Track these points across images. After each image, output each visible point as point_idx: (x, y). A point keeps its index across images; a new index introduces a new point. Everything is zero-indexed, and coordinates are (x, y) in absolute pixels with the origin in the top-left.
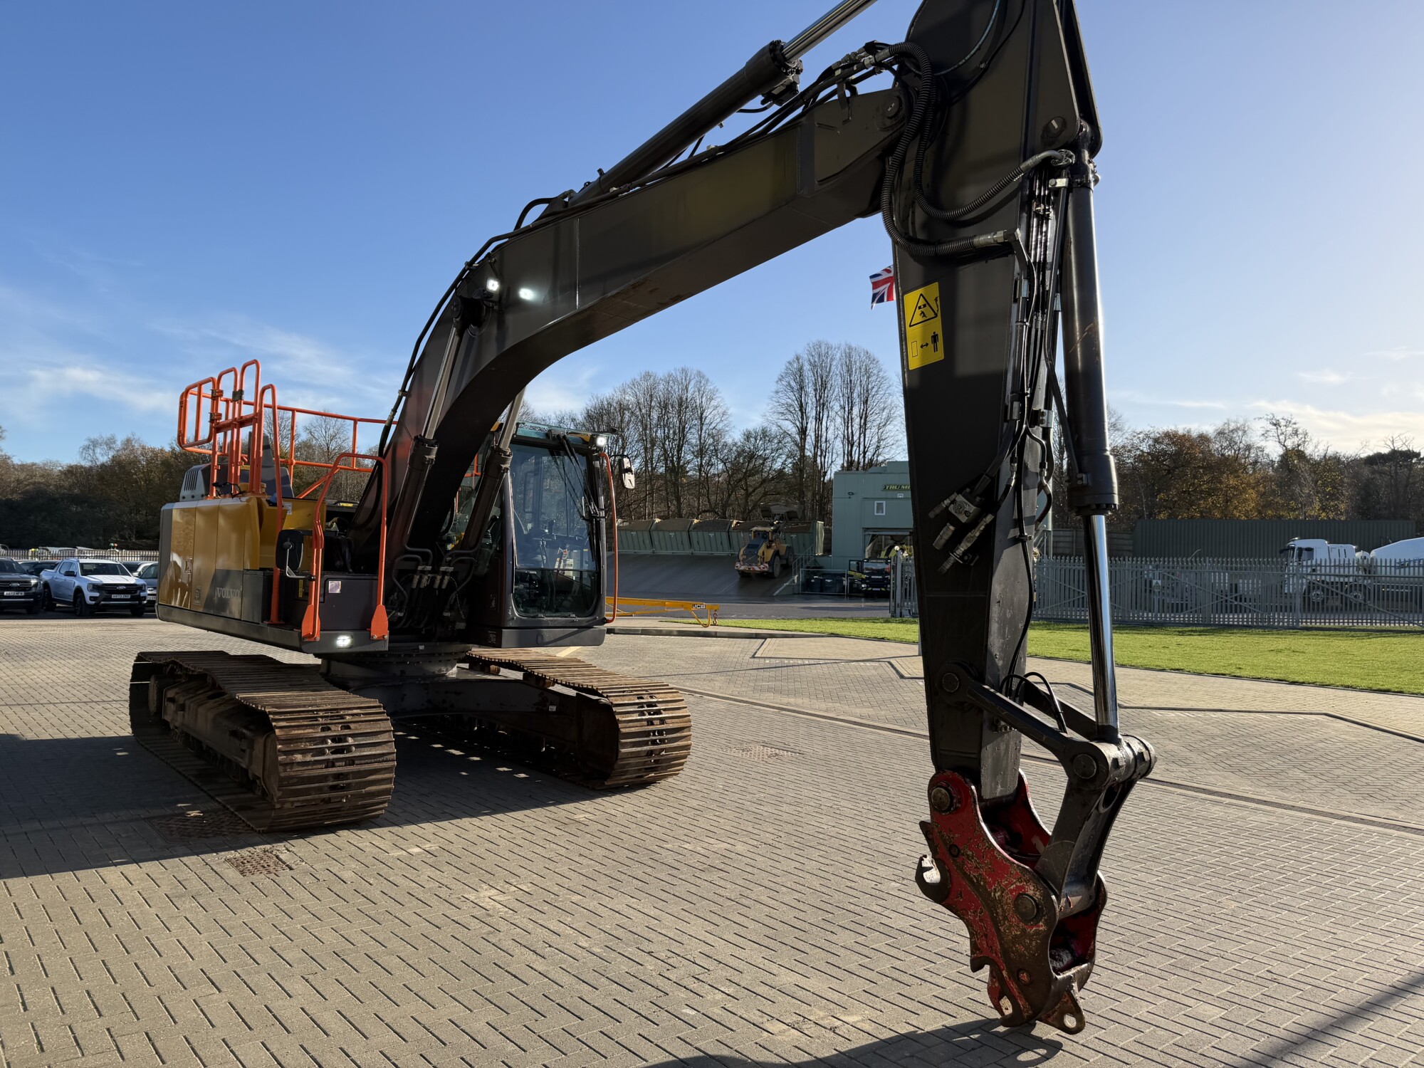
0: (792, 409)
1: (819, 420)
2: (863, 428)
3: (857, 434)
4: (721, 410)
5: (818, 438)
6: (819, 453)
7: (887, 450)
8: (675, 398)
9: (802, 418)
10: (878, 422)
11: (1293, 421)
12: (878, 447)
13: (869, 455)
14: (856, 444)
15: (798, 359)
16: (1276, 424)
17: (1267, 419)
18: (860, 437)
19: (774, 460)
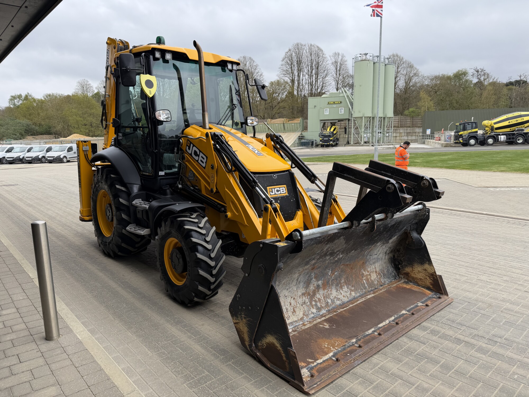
0: (288, 72)
1: (299, 76)
2: (317, 79)
4: (260, 74)
5: (299, 84)
6: (299, 90)
7: (326, 88)
9: (292, 76)
10: (322, 76)
11: (484, 70)
12: (322, 87)
13: (319, 91)
14: (314, 86)
15: (290, 50)
16: (478, 71)
17: (474, 69)
18: (315, 83)
19: (283, 94)
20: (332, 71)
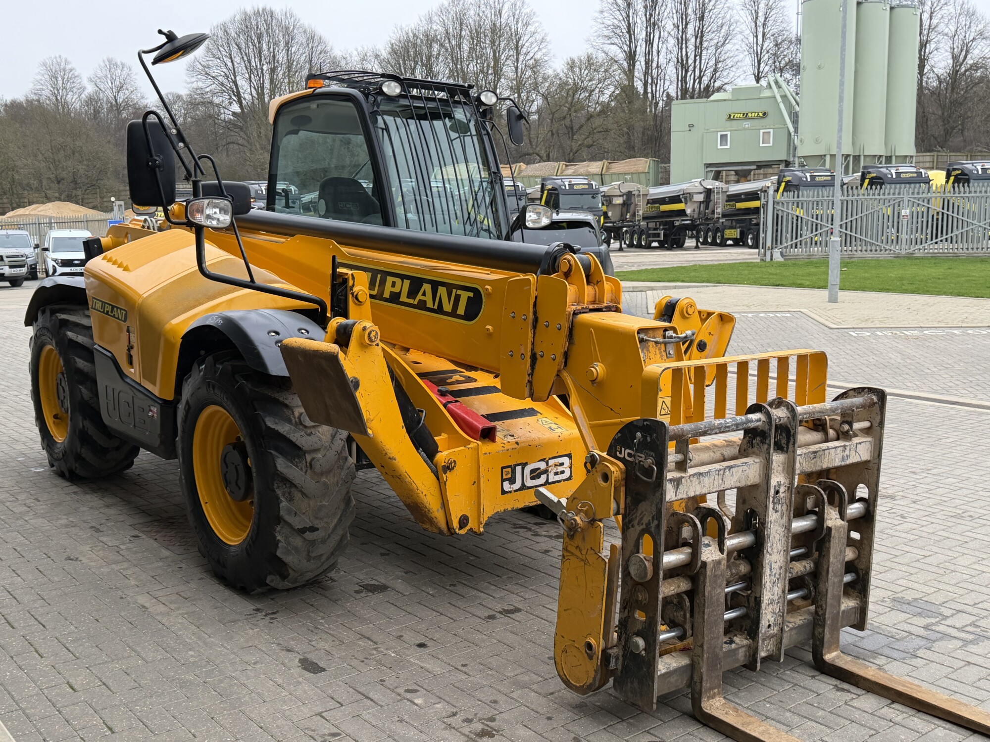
0: (618, 31)
1: (649, 42)
2: (699, 48)
3: (691, 58)
4: (538, 37)
5: (648, 63)
6: (650, 81)
7: (725, 73)
8: (488, 25)
9: (630, 41)
10: (716, 41)
12: (715, 71)
13: (706, 80)
14: (691, 68)
18: (695, 61)
19: (601, 92)
20: (744, 27)
